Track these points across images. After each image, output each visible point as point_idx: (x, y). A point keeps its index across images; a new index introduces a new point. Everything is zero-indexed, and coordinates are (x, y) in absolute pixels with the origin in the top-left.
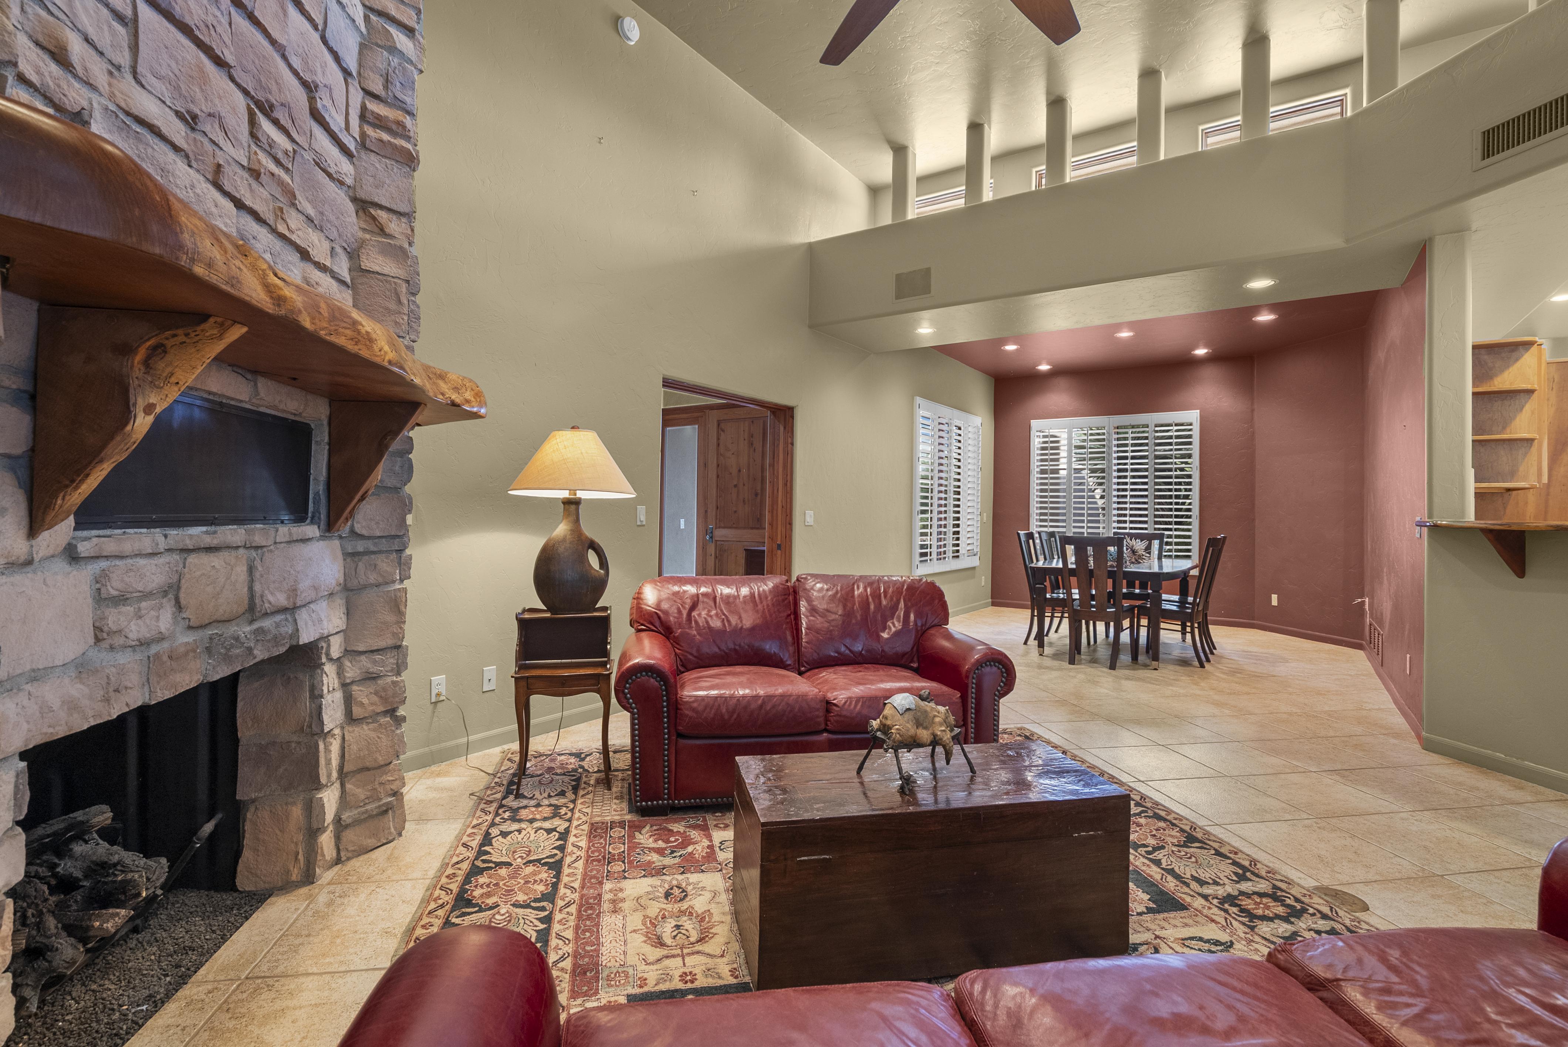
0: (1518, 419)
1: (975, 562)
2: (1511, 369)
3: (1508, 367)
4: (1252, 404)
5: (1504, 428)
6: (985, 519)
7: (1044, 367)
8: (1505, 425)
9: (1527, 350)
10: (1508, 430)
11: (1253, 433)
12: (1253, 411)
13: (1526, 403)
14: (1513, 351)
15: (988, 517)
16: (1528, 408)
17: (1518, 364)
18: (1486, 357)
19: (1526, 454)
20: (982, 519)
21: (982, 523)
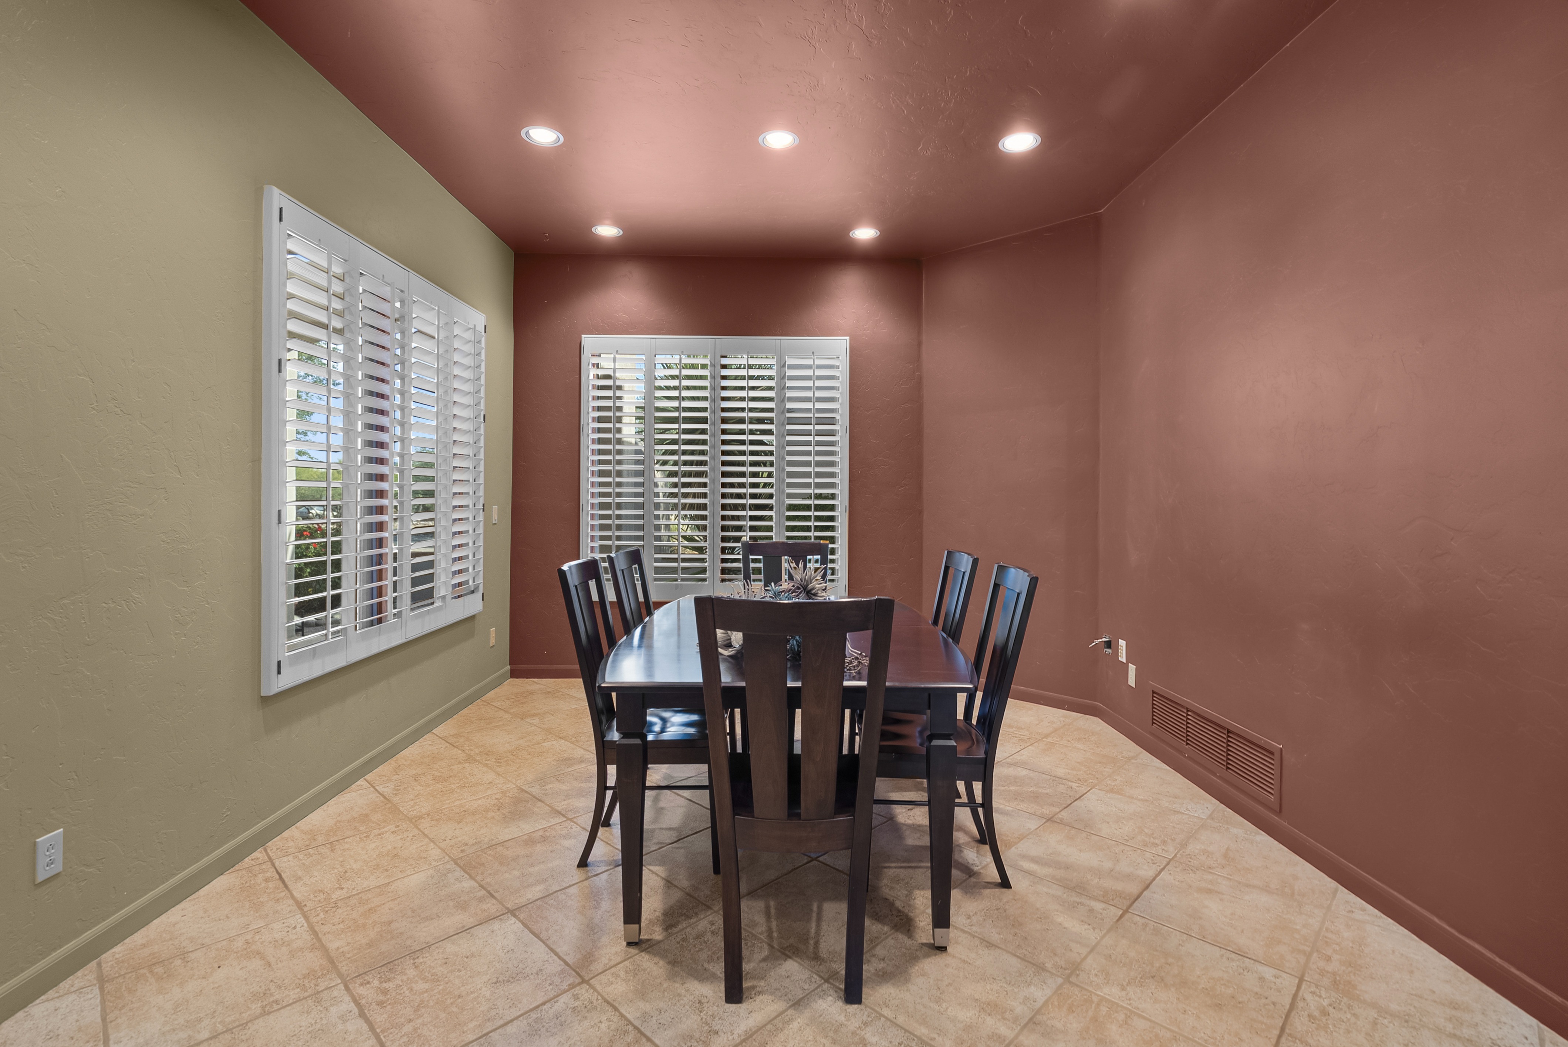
1: (473, 605)
4: (919, 333)
6: (495, 517)
7: (607, 231)
11: (920, 378)
12: (920, 344)
15: (501, 513)
20: (487, 519)
21: (489, 525)
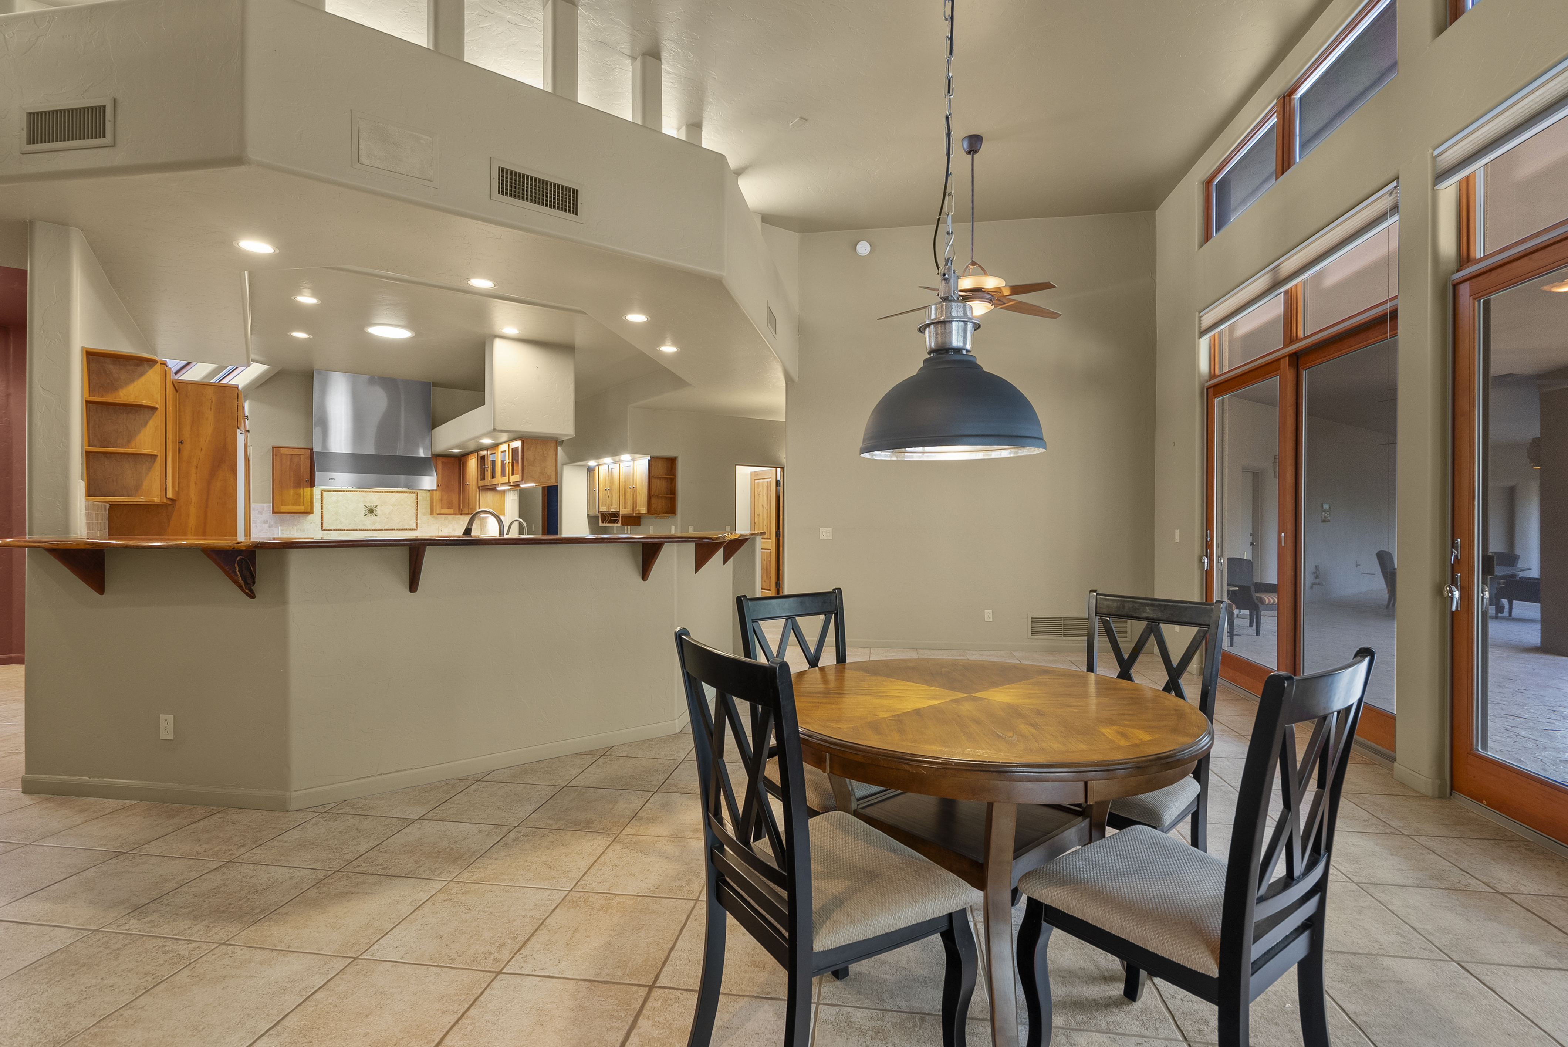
0: (142, 434)
2: (136, 383)
3: (133, 380)
5: (129, 441)
8: (130, 438)
9: (151, 367)
10: (133, 444)
13: (150, 418)
14: (138, 365)
16: (151, 424)
17: (142, 380)
18: (111, 367)
19: (149, 469)
